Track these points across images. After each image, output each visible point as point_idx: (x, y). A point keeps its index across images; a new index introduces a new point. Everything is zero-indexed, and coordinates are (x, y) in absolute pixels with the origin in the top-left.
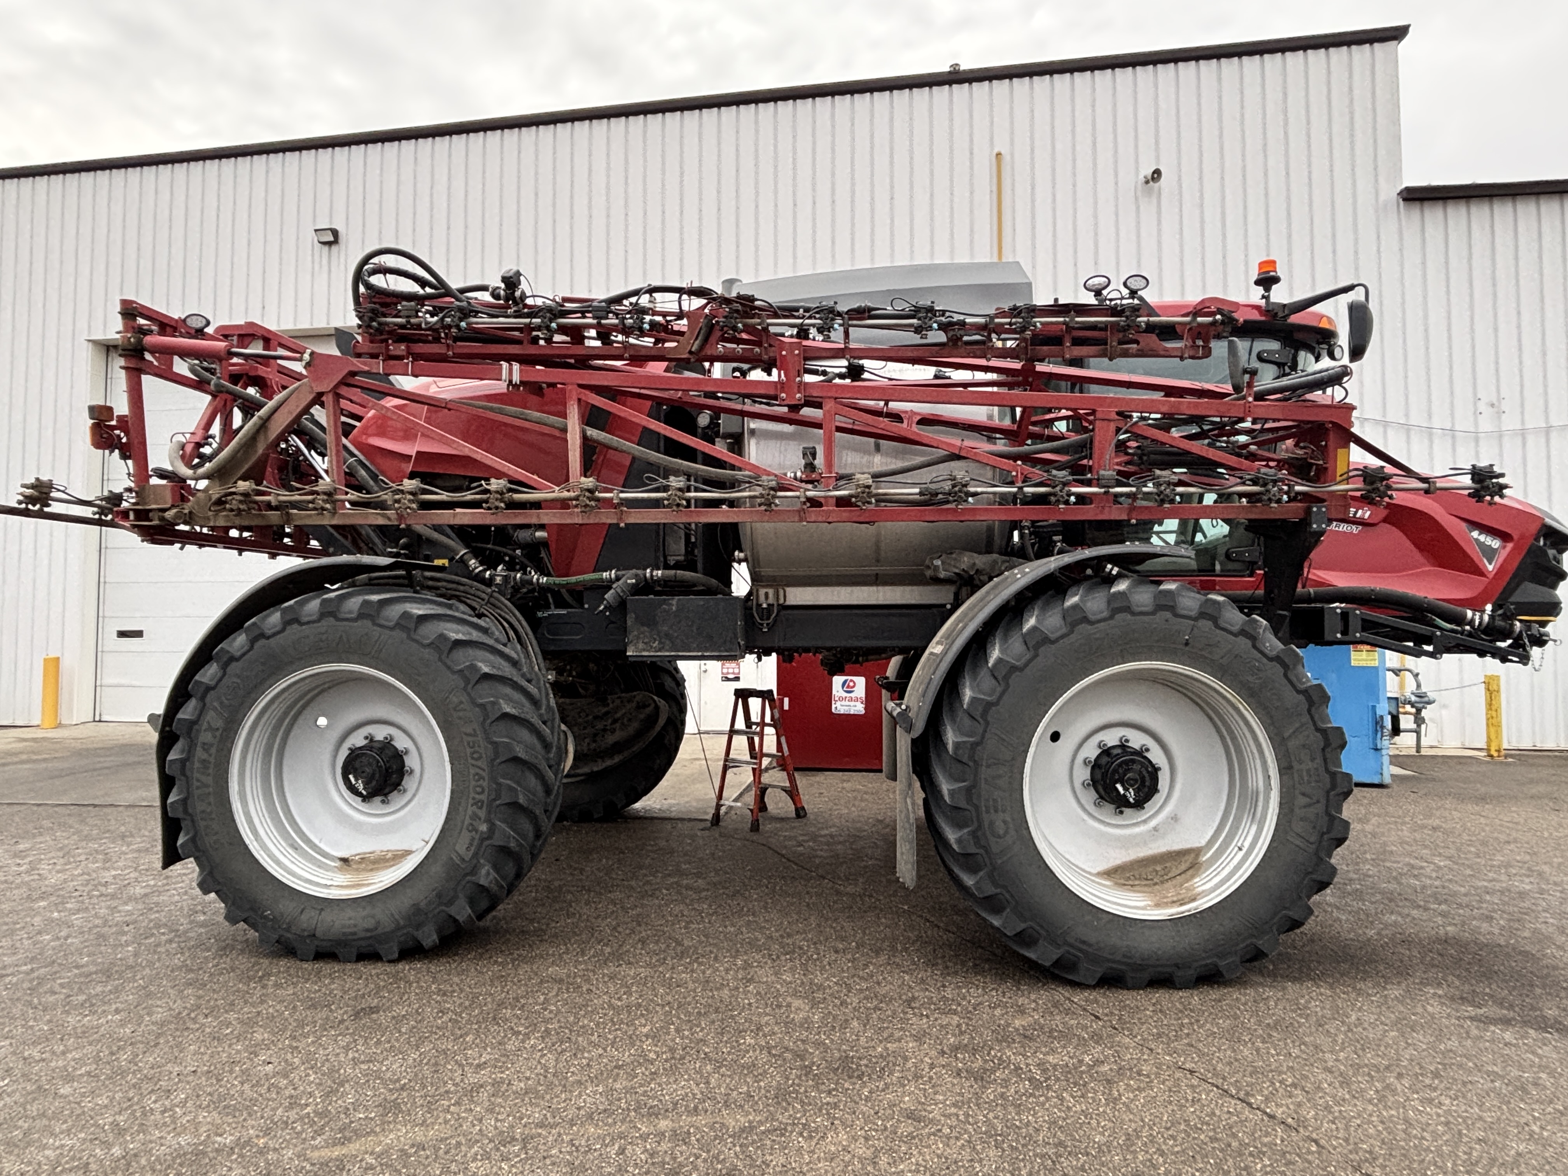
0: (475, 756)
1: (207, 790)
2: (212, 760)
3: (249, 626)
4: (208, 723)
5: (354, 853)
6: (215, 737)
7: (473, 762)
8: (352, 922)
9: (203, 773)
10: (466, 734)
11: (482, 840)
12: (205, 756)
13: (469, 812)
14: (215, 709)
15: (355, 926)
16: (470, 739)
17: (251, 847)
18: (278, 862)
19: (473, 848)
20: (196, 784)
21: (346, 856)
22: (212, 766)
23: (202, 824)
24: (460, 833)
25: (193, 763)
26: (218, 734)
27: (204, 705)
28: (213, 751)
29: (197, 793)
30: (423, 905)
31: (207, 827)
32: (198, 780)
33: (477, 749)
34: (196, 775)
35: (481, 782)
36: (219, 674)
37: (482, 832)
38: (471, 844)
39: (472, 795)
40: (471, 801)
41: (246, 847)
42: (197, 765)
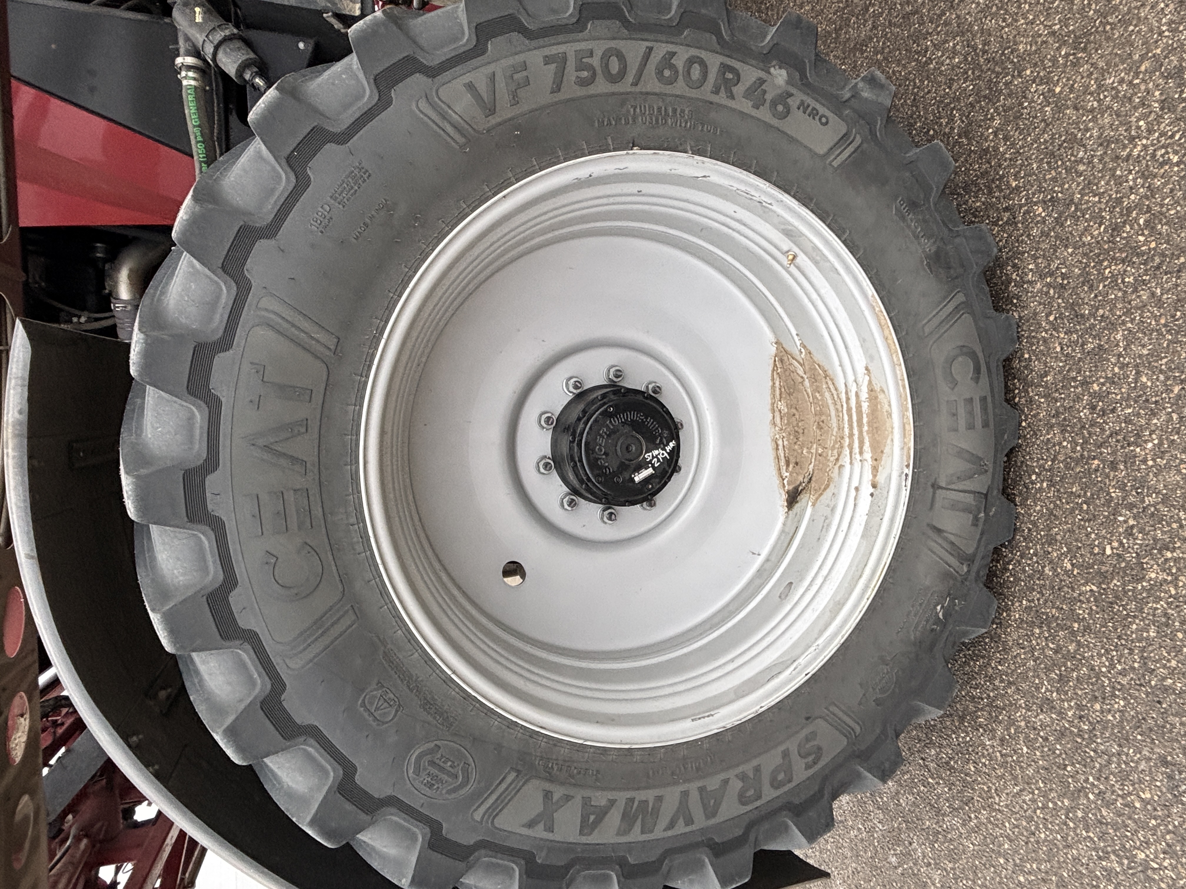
0: (615, 66)
1: (694, 797)
2: (622, 797)
3: (240, 749)
4: (531, 824)
5: (776, 481)
6: (568, 798)
7: (630, 78)
8: (962, 411)
9: (656, 813)
10: (557, 88)
11: (806, 86)
12: (614, 818)
13: (746, 106)
14: (494, 812)
15: (970, 401)
16: (571, 74)
17: (813, 669)
18: (837, 606)
19: (822, 110)
20: (681, 828)
21: (785, 497)
22: (640, 795)
23: (769, 794)
24: (792, 140)
25: (630, 846)
26: (558, 792)
27: (482, 845)
28: (600, 799)
29: (700, 822)
30: (929, 246)
31: (775, 784)
32: (671, 825)
33: (595, 62)
34: (659, 833)
35: (679, 62)
36: (397, 818)
37: (790, 82)
38: (814, 113)
39: (706, 92)
40: (721, 98)
41: (814, 679)
42: (636, 835)
